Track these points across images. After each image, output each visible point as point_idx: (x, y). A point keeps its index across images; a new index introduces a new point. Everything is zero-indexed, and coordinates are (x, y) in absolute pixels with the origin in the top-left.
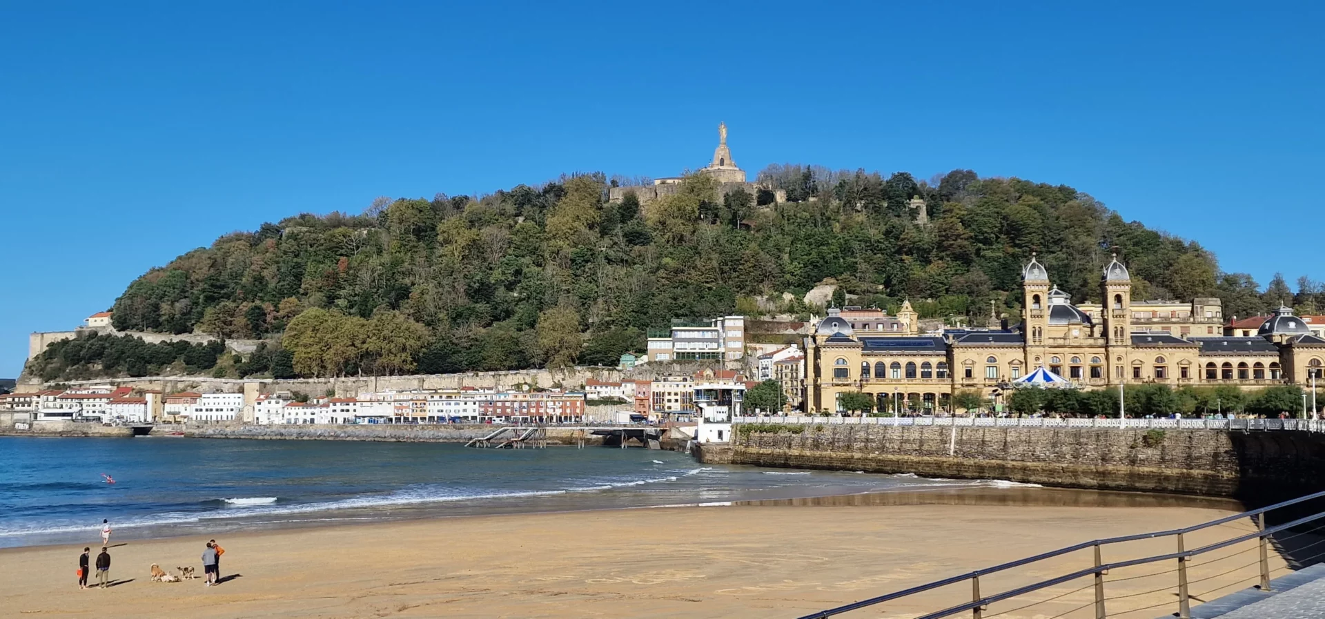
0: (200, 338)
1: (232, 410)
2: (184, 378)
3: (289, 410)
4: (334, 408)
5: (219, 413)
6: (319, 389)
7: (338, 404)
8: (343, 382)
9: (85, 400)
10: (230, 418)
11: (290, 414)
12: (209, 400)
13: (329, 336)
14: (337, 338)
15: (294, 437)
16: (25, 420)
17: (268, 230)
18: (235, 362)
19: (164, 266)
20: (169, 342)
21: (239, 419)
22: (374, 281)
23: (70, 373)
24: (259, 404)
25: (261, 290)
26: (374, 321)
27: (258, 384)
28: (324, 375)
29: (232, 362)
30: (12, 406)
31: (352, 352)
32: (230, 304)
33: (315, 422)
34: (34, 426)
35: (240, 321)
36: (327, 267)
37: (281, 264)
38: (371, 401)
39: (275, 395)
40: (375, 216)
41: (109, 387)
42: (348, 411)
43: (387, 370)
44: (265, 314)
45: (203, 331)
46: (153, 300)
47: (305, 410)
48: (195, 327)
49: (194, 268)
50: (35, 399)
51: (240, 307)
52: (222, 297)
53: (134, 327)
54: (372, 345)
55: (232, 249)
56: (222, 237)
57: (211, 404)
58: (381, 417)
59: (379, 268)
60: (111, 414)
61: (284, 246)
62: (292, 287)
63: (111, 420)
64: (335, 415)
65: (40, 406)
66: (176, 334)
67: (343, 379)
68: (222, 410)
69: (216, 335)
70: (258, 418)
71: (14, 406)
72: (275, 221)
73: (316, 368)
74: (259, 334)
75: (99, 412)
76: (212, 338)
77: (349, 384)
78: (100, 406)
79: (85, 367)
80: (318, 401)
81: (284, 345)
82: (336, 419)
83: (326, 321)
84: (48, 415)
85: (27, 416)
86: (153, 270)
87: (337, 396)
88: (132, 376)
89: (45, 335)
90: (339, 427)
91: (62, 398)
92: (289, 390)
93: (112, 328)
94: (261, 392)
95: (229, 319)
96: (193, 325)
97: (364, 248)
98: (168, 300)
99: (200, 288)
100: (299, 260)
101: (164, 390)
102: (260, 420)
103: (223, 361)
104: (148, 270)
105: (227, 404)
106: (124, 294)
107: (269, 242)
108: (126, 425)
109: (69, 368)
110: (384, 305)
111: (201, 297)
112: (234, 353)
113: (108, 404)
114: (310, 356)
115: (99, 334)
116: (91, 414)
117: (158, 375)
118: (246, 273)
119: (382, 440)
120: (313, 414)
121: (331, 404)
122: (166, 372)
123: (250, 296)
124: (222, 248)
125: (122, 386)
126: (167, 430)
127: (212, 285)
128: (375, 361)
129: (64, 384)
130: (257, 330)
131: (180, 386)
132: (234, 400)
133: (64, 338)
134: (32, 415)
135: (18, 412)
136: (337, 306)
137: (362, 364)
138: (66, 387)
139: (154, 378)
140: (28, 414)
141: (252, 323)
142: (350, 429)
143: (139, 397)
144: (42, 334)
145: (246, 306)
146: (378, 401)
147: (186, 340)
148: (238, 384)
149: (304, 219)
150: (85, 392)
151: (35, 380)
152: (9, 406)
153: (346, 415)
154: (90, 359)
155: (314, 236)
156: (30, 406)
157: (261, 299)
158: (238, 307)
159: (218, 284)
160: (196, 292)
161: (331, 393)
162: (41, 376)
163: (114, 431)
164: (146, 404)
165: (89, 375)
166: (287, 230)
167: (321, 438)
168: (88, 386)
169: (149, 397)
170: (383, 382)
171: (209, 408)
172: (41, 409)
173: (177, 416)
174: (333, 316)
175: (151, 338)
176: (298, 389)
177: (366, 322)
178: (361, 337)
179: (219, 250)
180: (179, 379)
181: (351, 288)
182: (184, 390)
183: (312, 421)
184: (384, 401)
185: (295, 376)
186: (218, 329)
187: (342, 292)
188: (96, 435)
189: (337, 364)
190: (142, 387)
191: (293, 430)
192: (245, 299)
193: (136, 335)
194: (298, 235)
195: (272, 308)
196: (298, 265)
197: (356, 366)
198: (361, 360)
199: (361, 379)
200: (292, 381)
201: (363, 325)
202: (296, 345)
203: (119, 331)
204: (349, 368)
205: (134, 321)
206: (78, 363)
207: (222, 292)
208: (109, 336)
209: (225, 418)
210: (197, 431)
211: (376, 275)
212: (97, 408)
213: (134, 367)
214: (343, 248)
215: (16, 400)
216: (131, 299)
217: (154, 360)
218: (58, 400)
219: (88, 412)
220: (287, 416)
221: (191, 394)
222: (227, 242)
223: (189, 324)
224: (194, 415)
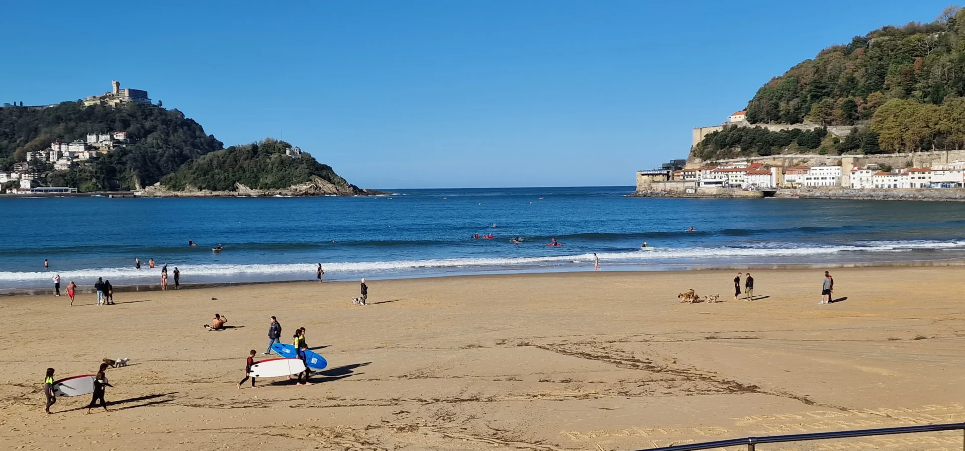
0: (809, 126)
1: (833, 178)
2: (798, 156)
3: (877, 178)
4: (913, 176)
5: (824, 181)
6: (900, 161)
7: (916, 173)
8: (920, 156)
9: (730, 173)
10: (832, 185)
11: (877, 181)
12: (816, 172)
13: (908, 120)
14: (914, 121)
15: (881, 198)
16: (692, 187)
17: (858, 42)
18: (835, 143)
19: (782, 75)
20: (786, 130)
21: (839, 184)
22: (944, 75)
23: (719, 154)
24: (853, 173)
25: (853, 88)
26: (944, 107)
27: (852, 159)
28: (904, 151)
29: (832, 143)
30: (684, 178)
31: (926, 132)
32: (830, 100)
33: (898, 187)
34: (698, 191)
35: (837, 112)
36: (905, 66)
37: (869, 67)
38: (943, 170)
39: (866, 167)
40: (945, 22)
41: (746, 163)
42: (924, 178)
43: (957, 145)
44: (856, 106)
45: (811, 121)
46: (774, 101)
47: (889, 178)
48: (804, 118)
49: (803, 75)
50: (698, 173)
51: (838, 102)
52: (824, 95)
53: (761, 120)
54: (943, 126)
55: (831, 59)
56: (823, 50)
57: (818, 174)
58: (952, 182)
59: (948, 63)
60: (747, 182)
61: (870, 53)
62: (877, 84)
63: (748, 186)
64: (913, 181)
65: (701, 178)
66: (791, 124)
67: (920, 153)
68: (826, 178)
69: (820, 123)
70: (853, 184)
71: (685, 177)
72: (863, 35)
73: (897, 145)
74: (852, 121)
75: (740, 181)
76: (817, 126)
77: (925, 157)
78: (740, 176)
79: (729, 150)
80: (899, 171)
81: (872, 128)
82: (915, 184)
83: (905, 108)
84: (706, 183)
85: (693, 184)
86: (774, 79)
87: (915, 167)
88: (762, 155)
89: (703, 129)
90: (917, 190)
91: (715, 172)
92: (876, 163)
93: (747, 122)
94: (855, 165)
95: (829, 111)
96: (803, 117)
97: (936, 49)
98: (785, 100)
99: (807, 90)
100: (882, 63)
101: (784, 164)
102: (854, 186)
103: (825, 142)
104: (770, 79)
105: (829, 174)
106: (754, 98)
107: (859, 51)
108: (758, 190)
109: (719, 151)
110: (953, 94)
111: (809, 95)
112: (834, 136)
113: (745, 175)
114: (892, 136)
115: (738, 127)
116: (734, 182)
117: (779, 154)
118: (841, 76)
119: (954, 200)
120: (895, 181)
121: (910, 173)
122: (785, 151)
123: (845, 93)
124: (823, 59)
125: (754, 162)
126: (786, 193)
127: (816, 87)
128: (945, 138)
129: (716, 162)
130: (851, 118)
131: (795, 161)
132: (834, 171)
133: (715, 130)
134: (697, 184)
135: (687, 181)
136: (913, 96)
137: (935, 141)
138: (717, 164)
139: (777, 156)
140: (694, 183)
141: (846, 113)
142: (926, 192)
143: (766, 170)
144: (701, 129)
145: (841, 101)
146: (949, 169)
147: (799, 128)
148: (837, 159)
149: (887, 31)
150: (730, 167)
151: (698, 160)
152: (682, 177)
153: (923, 181)
154: (732, 145)
155: (893, 42)
156: (695, 177)
157: (854, 95)
158: (835, 102)
159: (821, 85)
160: (804, 93)
161: (909, 165)
162: (701, 157)
163: (750, 194)
164: (771, 175)
165: (732, 156)
166: (873, 40)
167: (903, 199)
168: (731, 163)
169: (773, 170)
170: (953, 155)
171: (816, 177)
172: (703, 181)
173: (793, 183)
174: (911, 104)
175: (774, 128)
176: (883, 162)
177: (938, 108)
178: (934, 119)
179: (821, 60)
180: (794, 156)
181: (925, 81)
182: (797, 165)
183: (895, 186)
184: (954, 170)
185: (880, 152)
186: (821, 119)
187: (918, 85)
188: (738, 197)
189: (914, 142)
190: (768, 163)
191: (880, 193)
192: (841, 96)
193: (763, 126)
194: (881, 43)
195: (862, 101)
196: (881, 67)
197: (930, 143)
198: (934, 138)
199: (935, 153)
200: (878, 156)
201: (935, 111)
202: (882, 128)
203: (751, 124)
204: (924, 145)
205: (761, 116)
206: (724, 147)
207: (824, 91)
208: (745, 128)
209: (828, 185)
210: (808, 194)
211: (946, 69)
212: (738, 178)
213: (762, 148)
214: (918, 51)
215: (686, 173)
216: (759, 100)
217: (775, 143)
218: (713, 173)
219: (732, 181)
220: (875, 183)
221: (803, 167)
222: (827, 53)
223: (800, 116)
224: (805, 182)
